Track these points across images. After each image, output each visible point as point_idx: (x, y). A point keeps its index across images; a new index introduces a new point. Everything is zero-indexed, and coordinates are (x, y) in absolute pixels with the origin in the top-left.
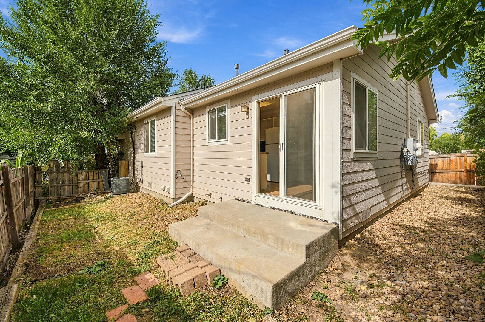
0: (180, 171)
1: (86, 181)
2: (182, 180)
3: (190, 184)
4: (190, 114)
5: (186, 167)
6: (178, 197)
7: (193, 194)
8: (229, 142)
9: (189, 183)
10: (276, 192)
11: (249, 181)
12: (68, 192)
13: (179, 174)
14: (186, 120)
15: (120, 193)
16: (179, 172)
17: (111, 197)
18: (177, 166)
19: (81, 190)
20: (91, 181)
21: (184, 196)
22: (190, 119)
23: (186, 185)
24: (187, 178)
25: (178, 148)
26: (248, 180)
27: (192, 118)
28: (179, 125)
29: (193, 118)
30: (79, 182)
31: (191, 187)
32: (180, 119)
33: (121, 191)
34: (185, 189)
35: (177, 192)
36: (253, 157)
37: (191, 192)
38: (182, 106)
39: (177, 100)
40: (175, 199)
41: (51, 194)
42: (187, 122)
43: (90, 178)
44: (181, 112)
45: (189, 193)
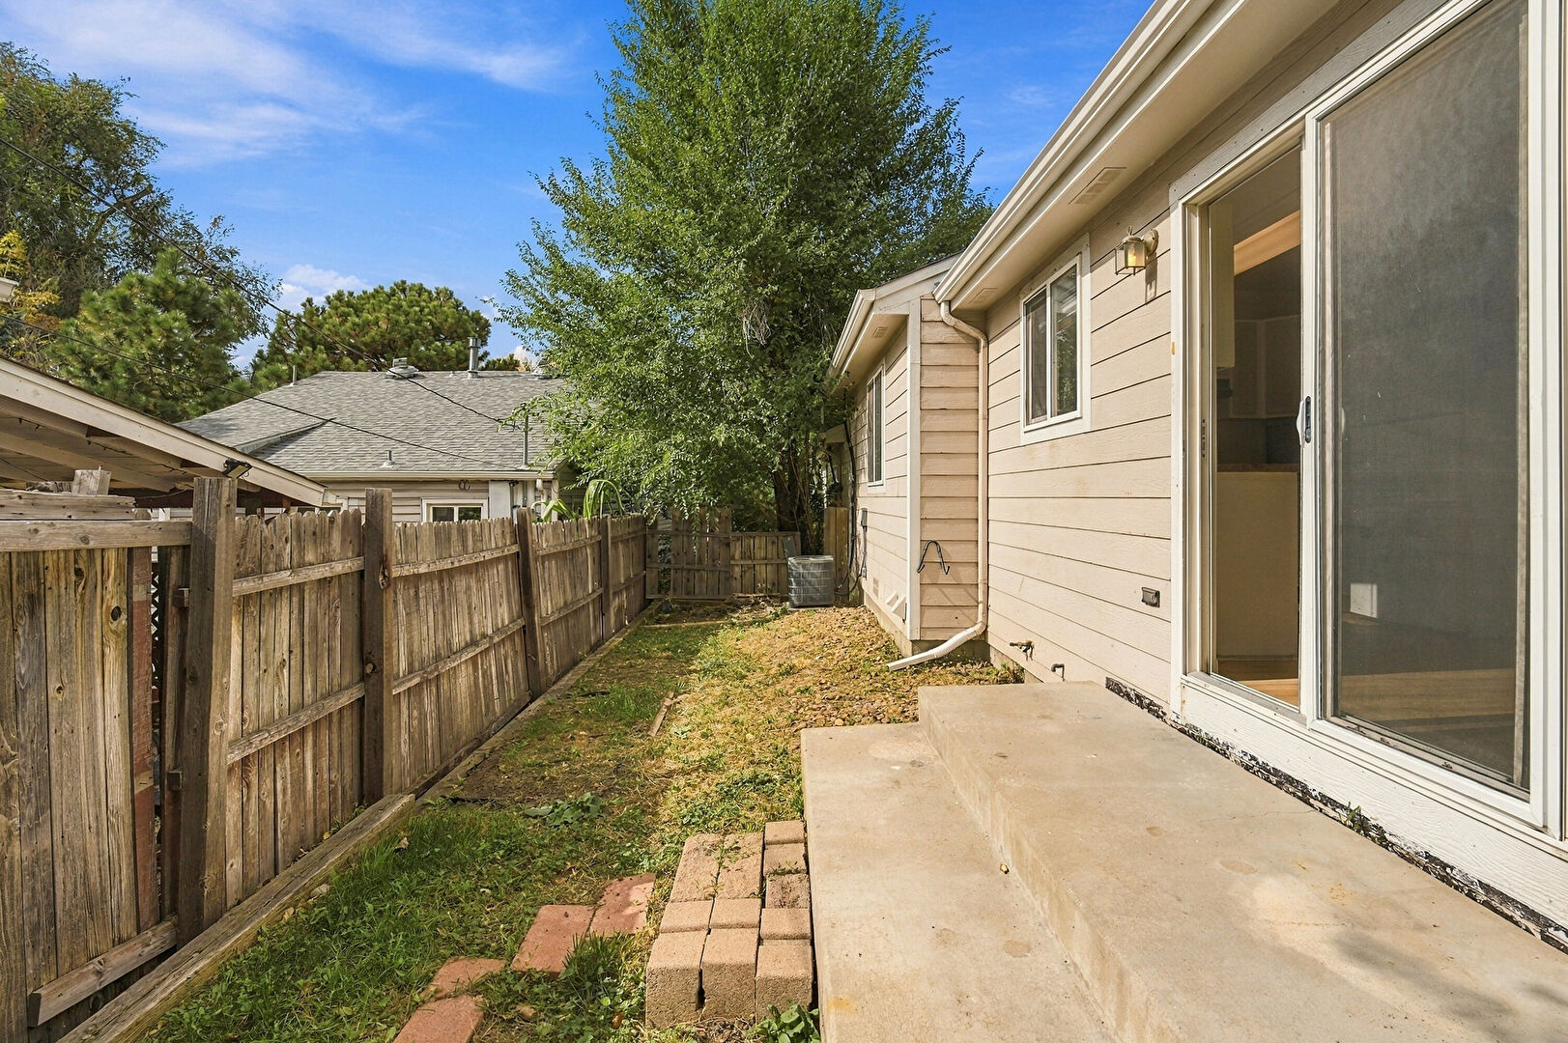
0: (935, 542)
1: (750, 562)
2: (943, 578)
3: (975, 594)
4: (974, 333)
5: (963, 531)
6: (930, 636)
7: (985, 632)
8: (1086, 425)
9: (971, 590)
10: (1284, 684)
11: (1157, 605)
12: (710, 588)
13: (933, 556)
14: (964, 355)
15: (808, 604)
16: (933, 548)
17: (785, 612)
18: (927, 526)
19: (736, 584)
20: (761, 562)
21: (951, 637)
22: (978, 352)
23: (958, 597)
24: (965, 574)
25: (929, 461)
26: (1153, 599)
27: (982, 343)
28: (935, 378)
29: (988, 343)
30: (732, 562)
31: (981, 606)
32: (937, 355)
33: (812, 599)
34: (957, 613)
35: (925, 618)
36: (1173, 487)
37: (978, 628)
38: (943, 304)
39: (926, 289)
40: (919, 645)
41: (674, 589)
42: (964, 362)
43: (758, 556)
44: (941, 328)
45: (971, 630)
